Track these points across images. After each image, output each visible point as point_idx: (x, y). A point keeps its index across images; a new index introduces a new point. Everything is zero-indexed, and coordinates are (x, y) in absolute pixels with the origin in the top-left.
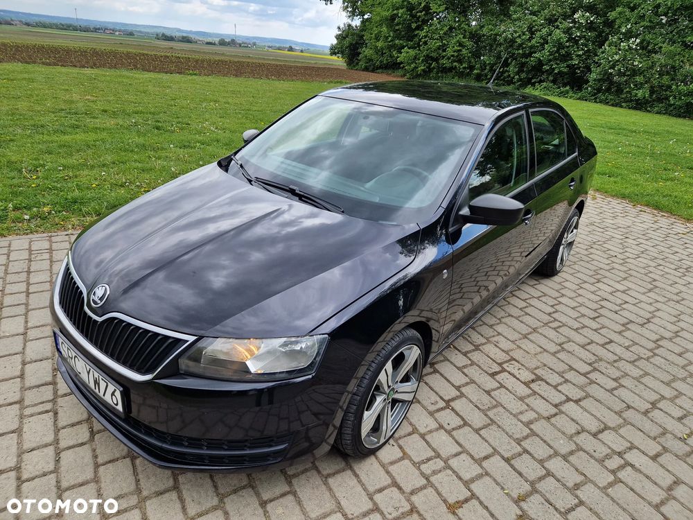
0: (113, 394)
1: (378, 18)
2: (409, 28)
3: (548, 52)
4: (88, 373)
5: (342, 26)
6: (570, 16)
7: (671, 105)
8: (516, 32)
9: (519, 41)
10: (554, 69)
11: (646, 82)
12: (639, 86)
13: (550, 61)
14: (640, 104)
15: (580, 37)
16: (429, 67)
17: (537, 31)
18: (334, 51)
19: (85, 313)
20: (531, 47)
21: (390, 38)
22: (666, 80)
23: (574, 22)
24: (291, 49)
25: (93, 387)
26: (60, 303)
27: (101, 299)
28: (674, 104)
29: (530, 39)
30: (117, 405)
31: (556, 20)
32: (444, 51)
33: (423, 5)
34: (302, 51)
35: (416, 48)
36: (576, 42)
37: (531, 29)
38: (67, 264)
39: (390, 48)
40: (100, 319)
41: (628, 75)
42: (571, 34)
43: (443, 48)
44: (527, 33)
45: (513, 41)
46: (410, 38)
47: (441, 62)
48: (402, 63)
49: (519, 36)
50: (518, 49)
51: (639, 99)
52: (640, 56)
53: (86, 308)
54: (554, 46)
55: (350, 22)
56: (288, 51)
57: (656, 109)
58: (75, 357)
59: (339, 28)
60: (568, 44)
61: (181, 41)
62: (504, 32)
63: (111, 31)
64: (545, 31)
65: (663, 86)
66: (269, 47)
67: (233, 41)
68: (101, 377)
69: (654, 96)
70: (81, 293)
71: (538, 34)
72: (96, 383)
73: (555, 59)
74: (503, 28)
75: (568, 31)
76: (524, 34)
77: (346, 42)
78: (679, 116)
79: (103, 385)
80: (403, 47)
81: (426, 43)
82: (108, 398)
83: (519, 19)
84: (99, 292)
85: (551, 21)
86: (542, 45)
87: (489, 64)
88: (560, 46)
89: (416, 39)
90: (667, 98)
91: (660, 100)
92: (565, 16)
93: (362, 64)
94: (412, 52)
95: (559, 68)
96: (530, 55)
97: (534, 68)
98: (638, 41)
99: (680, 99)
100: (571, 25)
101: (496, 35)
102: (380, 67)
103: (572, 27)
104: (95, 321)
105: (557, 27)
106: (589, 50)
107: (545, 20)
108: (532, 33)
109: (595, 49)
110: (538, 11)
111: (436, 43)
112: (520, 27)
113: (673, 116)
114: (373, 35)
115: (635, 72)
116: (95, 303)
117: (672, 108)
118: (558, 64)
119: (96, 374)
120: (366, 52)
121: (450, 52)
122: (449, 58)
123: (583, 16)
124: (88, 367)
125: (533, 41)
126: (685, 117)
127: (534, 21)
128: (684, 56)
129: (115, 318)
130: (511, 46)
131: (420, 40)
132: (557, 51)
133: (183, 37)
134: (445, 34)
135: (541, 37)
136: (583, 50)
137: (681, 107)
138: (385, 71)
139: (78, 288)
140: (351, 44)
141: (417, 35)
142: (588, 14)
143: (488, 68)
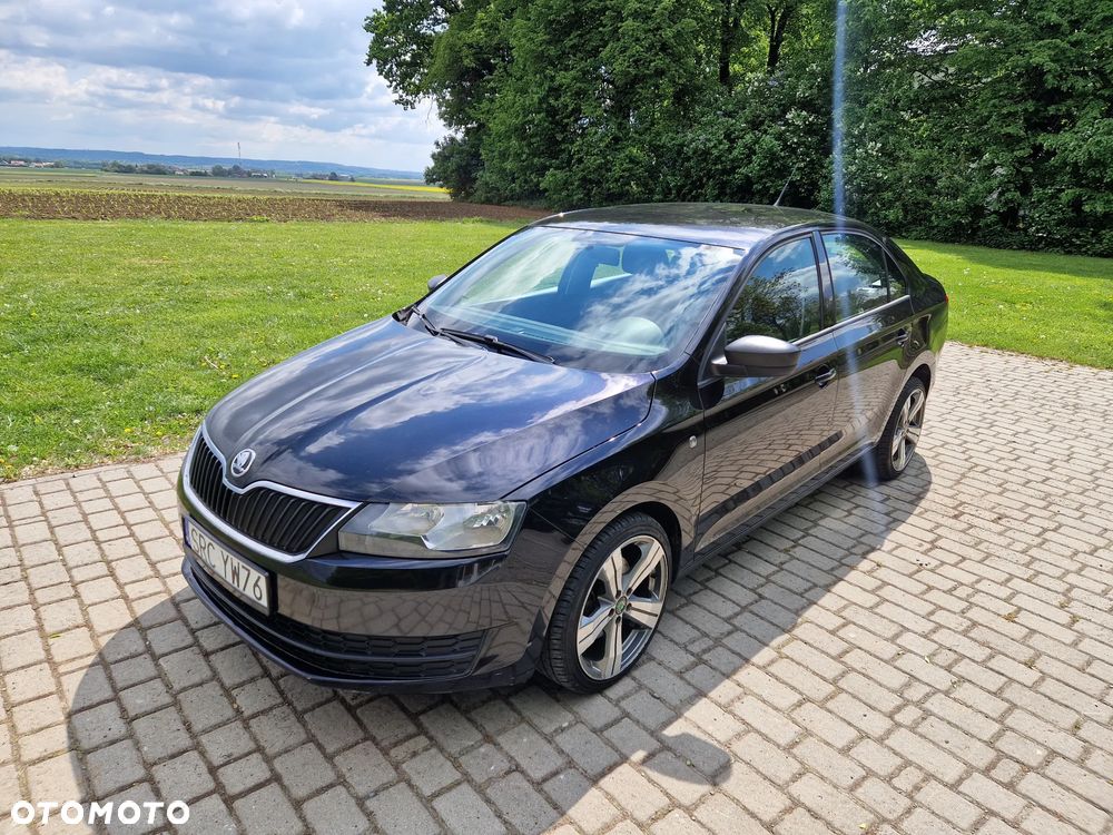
0: (256, 585)
1: (503, 128)
2: (552, 141)
3: (759, 165)
4: (225, 563)
5: (441, 141)
6: (780, 116)
7: (933, 228)
8: (709, 140)
9: (715, 152)
10: (769, 188)
11: (897, 199)
12: (888, 205)
13: (762, 177)
14: (892, 229)
15: (799, 144)
16: (587, 195)
17: (738, 138)
18: (431, 178)
19: (224, 487)
20: (732, 161)
21: (524, 156)
22: (921, 196)
23: (786, 123)
24: (334, 177)
25: (229, 579)
26: (191, 482)
27: (245, 467)
28: (937, 226)
29: (730, 150)
30: (260, 598)
31: (762, 123)
32: (610, 170)
33: (570, 108)
34: (352, 180)
35: (563, 168)
36: (794, 151)
37: (729, 135)
38: (201, 435)
39: (524, 170)
40: (242, 491)
41: (871, 191)
42: (785, 141)
43: (606, 167)
44: (725, 141)
45: (707, 152)
46: (554, 155)
47: (605, 186)
48: (546, 190)
49: (715, 146)
50: (715, 164)
51: (891, 222)
52: (883, 164)
53: (225, 481)
54: (765, 158)
55: (453, 134)
56: (331, 179)
57: (915, 233)
58: (210, 544)
59: (437, 144)
60: (782, 154)
61: (147, 172)
62: (693, 140)
63: (22, 163)
64: (749, 138)
65: (919, 203)
66: (298, 175)
67: (236, 168)
68: (241, 564)
69: (909, 217)
70: (219, 463)
71: (740, 142)
72: (235, 573)
73: (768, 175)
74: (690, 136)
75: (780, 137)
76: (720, 143)
77: (452, 164)
78: (946, 241)
79: (243, 574)
80: (547, 168)
81: (580, 161)
82: (249, 592)
83: (711, 124)
84: (242, 457)
85: (755, 124)
86: (749, 156)
87: (674, 186)
88: (773, 156)
89: (564, 156)
90: (927, 218)
91: (916, 221)
92: (774, 117)
93: (480, 194)
94: (560, 175)
95: (775, 187)
96: (733, 170)
97: (740, 188)
98: (879, 145)
99: (946, 218)
100: (783, 128)
101: (682, 145)
102: (512, 198)
103: (785, 131)
104: (237, 495)
105: (765, 132)
106: (812, 160)
107: (747, 122)
108: (732, 141)
109: (819, 159)
110: (734, 112)
111: (595, 160)
112: (712, 134)
113: (938, 241)
114: (496, 153)
115: (880, 187)
116: (237, 471)
117: (935, 231)
118: (773, 182)
119: (236, 561)
120: (485, 176)
121: (617, 171)
122: (617, 181)
123: (799, 115)
124: (225, 553)
125: (735, 153)
126: (953, 242)
127: (732, 125)
128: (942, 162)
129: (260, 489)
130: (705, 160)
131: (571, 157)
132: (770, 164)
133: (150, 167)
134: (607, 146)
135: (745, 146)
136: (803, 160)
137: (947, 229)
138: (518, 203)
139: (215, 458)
140: (460, 167)
141: (564, 150)
142: (804, 113)
143: (674, 192)
